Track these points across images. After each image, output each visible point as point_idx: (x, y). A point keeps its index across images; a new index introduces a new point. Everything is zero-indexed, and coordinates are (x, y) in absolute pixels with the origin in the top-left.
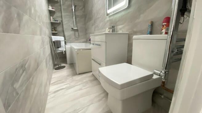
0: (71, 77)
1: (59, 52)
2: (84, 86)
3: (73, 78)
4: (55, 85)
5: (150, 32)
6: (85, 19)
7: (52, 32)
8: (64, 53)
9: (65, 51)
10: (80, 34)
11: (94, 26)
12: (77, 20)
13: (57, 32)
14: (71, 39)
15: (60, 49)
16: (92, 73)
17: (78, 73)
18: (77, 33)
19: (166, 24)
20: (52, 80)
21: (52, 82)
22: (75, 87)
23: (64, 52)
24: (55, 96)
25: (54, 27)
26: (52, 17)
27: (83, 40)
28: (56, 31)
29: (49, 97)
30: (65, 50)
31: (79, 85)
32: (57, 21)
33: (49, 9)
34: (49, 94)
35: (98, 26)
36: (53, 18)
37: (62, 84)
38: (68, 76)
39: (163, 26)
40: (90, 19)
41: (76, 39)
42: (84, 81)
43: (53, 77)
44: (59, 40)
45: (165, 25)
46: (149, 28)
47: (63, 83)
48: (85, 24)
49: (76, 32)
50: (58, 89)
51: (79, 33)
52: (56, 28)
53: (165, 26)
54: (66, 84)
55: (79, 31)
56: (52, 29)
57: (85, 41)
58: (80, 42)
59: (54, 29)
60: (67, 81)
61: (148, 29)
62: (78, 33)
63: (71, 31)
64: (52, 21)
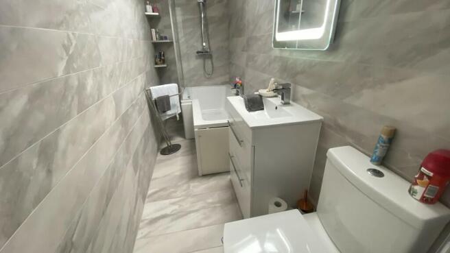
0: (186, 183)
1: (168, 118)
2: (206, 218)
3: (189, 187)
4: (155, 201)
5: (379, 158)
6: (229, 27)
7: (157, 66)
8: (178, 119)
9: (181, 115)
10: (215, 64)
11: (245, 55)
12: (210, 30)
13: (165, 66)
14: (195, 78)
15: (169, 113)
16: (229, 177)
17: (200, 174)
18: (209, 62)
19: (431, 174)
20: (150, 187)
21: (150, 192)
22: (189, 215)
23: (178, 116)
24: (150, 232)
25: (160, 53)
26: (153, 30)
27: (223, 79)
28: (164, 63)
29: (139, 235)
30: (180, 111)
31: (197, 211)
32: (166, 38)
33: (147, 13)
34: (141, 225)
35: (256, 58)
36: (156, 32)
37: (167, 201)
38: (181, 177)
39: (422, 175)
40: (239, 31)
41: (207, 76)
42: (210, 201)
43: (154, 176)
44: (166, 94)
45: (429, 177)
46: (378, 145)
47: (168, 197)
48: (228, 39)
49: (206, 61)
50: (158, 214)
51: (214, 60)
52: (164, 56)
53: (426, 180)
54: (173, 204)
55: (214, 56)
56: (156, 58)
57: (228, 80)
58: (216, 84)
59: (160, 58)
60: (178, 193)
61: (377, 148)
62: (212, 64)
63: (197, 58)
64: (155, 39)
